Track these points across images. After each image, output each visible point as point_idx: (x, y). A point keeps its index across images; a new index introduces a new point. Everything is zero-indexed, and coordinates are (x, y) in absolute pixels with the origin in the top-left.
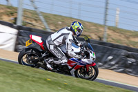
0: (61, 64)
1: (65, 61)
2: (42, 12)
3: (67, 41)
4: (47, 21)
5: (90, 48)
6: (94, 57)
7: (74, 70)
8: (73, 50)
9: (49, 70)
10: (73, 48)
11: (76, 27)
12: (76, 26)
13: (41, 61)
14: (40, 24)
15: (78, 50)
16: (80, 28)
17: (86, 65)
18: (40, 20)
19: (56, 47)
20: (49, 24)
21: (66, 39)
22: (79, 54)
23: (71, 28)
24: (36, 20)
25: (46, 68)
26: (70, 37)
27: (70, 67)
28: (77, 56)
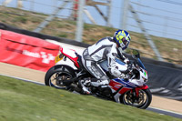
0: (100, 86)
1: (106, 82)
2: (151, 36)
3: (110, 55)
4: (158, 48)
5: (140, 66)
6: (146, 77)
7: (118, 94)
8: (117, 67)
9: (86, 94)
10: (117, 64)
11: (121, 37)
12: (121, 35)
13: (75, 82)
14: (149, 51)
15: (124, 68)
16: (127, 38)
17: (136, 88)
18: (149, 46)
19: (94, 63)
20: (161, 51)
21: (108, 52)
22: (125, 73)
23: (115, 38)
24: (143, 46)
25: (82, 92)
26: (114, 50)
27: (113, 91)
28: (123, 75)
